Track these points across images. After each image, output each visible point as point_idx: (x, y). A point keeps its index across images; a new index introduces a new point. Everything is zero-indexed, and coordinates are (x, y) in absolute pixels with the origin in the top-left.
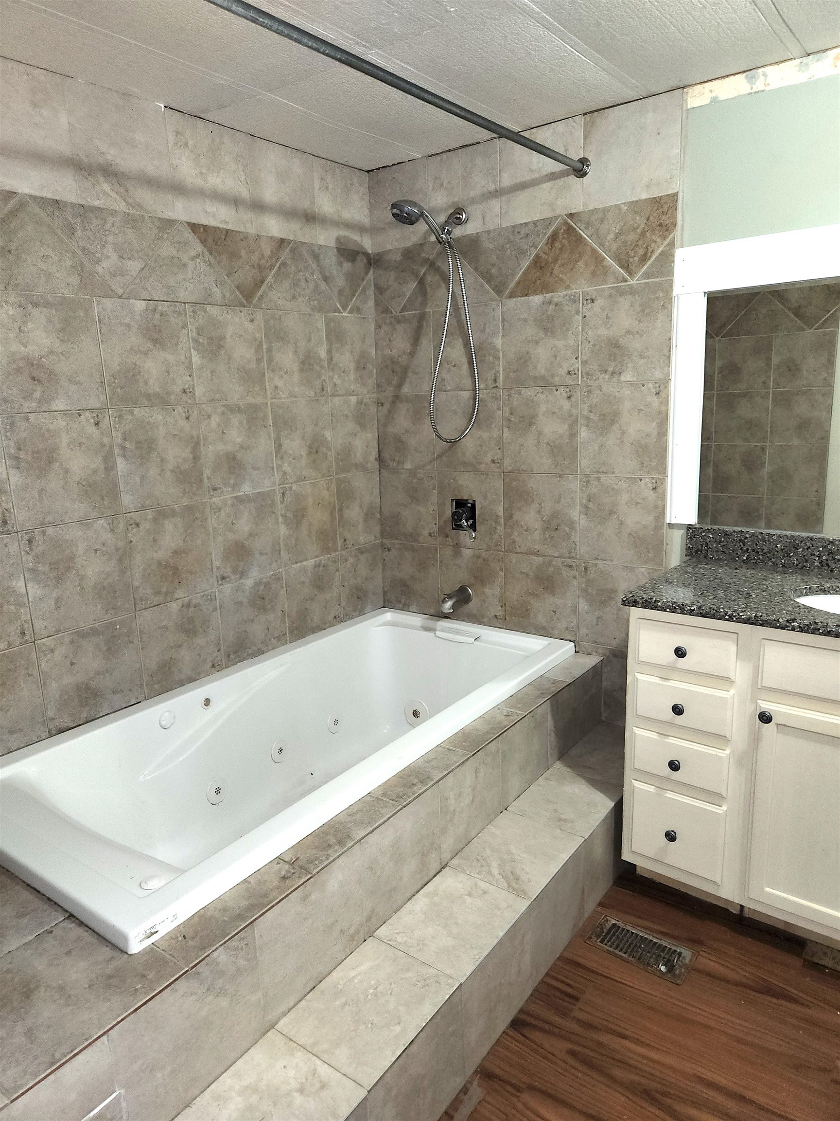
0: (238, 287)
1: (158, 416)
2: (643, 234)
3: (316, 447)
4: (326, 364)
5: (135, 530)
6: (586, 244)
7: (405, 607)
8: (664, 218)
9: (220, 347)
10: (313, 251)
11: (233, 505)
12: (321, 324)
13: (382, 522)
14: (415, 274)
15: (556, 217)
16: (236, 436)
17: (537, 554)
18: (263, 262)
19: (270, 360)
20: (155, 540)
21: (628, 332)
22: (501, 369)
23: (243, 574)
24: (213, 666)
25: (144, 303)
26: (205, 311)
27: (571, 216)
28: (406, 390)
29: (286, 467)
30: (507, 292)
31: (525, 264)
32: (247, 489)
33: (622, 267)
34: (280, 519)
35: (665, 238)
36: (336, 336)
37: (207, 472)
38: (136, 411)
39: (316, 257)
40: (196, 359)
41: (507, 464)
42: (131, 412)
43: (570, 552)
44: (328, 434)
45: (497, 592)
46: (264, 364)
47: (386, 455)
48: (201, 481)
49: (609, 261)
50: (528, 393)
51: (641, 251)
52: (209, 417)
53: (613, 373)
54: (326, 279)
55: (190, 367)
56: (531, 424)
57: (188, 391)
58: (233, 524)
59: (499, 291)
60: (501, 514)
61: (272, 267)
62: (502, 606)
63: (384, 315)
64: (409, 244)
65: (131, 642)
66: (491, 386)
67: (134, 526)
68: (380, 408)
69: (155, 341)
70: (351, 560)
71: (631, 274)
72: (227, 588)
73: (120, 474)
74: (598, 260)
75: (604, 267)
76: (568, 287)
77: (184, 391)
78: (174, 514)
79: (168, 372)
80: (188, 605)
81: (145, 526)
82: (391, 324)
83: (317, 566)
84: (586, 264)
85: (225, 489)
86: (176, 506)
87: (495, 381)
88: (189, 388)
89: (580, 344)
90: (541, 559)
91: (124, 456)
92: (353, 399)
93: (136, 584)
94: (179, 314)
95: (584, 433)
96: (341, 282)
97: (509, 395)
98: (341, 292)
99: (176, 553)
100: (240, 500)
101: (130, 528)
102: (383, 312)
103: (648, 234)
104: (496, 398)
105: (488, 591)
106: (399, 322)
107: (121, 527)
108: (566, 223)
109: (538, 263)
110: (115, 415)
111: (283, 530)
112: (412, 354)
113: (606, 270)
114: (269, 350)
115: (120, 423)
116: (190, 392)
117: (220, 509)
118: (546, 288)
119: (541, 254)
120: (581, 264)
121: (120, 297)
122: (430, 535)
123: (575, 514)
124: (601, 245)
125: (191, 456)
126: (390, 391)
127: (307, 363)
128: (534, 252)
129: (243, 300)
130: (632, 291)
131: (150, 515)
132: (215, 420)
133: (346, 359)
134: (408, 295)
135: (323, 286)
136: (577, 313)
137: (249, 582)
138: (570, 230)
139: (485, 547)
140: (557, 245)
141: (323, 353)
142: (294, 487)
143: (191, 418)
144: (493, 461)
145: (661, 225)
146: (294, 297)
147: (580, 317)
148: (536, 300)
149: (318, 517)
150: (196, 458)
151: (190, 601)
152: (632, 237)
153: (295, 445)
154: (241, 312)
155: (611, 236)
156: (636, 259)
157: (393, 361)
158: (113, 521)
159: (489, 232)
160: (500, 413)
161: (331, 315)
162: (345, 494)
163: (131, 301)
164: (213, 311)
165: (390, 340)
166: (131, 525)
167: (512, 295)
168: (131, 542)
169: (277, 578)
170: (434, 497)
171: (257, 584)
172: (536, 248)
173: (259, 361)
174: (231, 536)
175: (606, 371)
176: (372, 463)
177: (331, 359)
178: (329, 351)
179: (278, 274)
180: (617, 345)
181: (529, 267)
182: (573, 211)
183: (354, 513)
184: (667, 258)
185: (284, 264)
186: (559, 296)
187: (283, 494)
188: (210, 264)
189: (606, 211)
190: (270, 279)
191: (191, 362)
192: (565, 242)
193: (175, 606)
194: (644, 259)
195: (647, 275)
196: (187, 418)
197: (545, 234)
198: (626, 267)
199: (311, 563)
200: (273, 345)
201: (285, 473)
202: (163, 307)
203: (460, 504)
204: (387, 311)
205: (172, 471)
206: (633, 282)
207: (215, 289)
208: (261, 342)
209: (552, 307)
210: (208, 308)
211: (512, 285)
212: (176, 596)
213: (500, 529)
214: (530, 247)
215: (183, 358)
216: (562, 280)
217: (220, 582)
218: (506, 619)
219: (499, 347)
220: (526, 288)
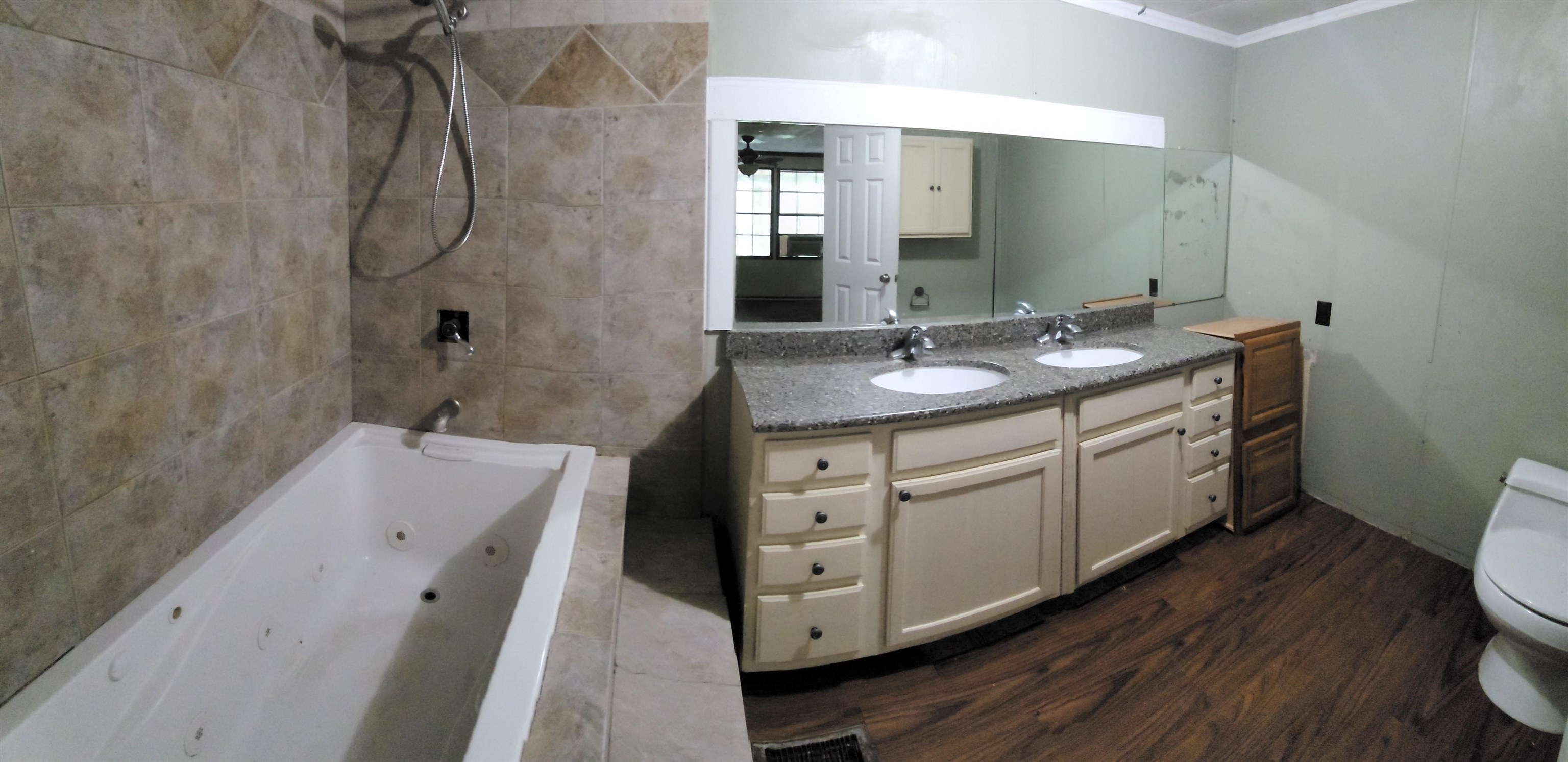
0: (208, 50)
1: (94, 218)
2: (670, 57)
3: (293, 257)
4: (303, 159)
5: (58, 397)
6: (608, 59)
7: (378, 421)
8: (693, 45)
9: (184, 125)
10: (292, 25)
11: (202, 336)
12: (299, 113)
13: (354, 333)
14: (400, 69)
15: (575, 28)
16: (205, 246)
17: (550, 369)
18: (238, 24)
19: (246, 149)
20: (92, 404)
21: (658, 152)
22: (507, 178)
23: (214, 423)
24: (179, 552)
25: (71, 44)
26: (165, 73)
27: (591, 27)
28: (386, 193)
29: (264, 283)
30: (517, 97)
31: (540, 70)
32: (219, 313)
33: (648, 86)
34: (258, 346)
35: (694, 64)
36: (312, 128)
37: (169, 296)
38: (59, 212)
39: (295, 34)
40: (152, 140)
41: (512, 277)
42: (50, 213)
43: (591, 367)
44: (305, 241)
45: (496, 405)
46: (240, 153)
47: (359, 262)
48: (160, 308)
49: (634, 80)
50: (540, 208)
51: (669, 74)
52: (171, 221)
53: (641, 193)
54: (304, 61)
55: (143, 149)
56: (544, 241)
57: (140, 183)
58: (202, 361)
59: (506, 95)
60: (504, 328)
61: (248, 32)
62: (500, 419)
63: (360, 111)
64: (393, 36)
65: (55, 567)
66: (495, 195)
67: (56, 390)
68: (353, 211)
69: (89, 106)
70: (326, 378)
71: (659, 95)
72: (196, 446)
73: (31, 311)
74: (621, 77)
75: (629, 86)
76: (587, 103)
77: (136, 184)
78: (121, 360)
79: (111, 155)
80: (144, 484)
81: (76, 386)
82: (368, 121)
83: (295, 392)
84: (609, 81)
85: (192, 317)
86: (124, 349)
87: (499, 190)
88: (143, 179)
89: (602, 163)
90: (555, 374)
91: (39, 283)
92: (329, 201)
93: (62, 476)
94: (128, 71)
95: (608, 254)
96: (318, 67)
97: (517, 206)
98: (318, 79)
99: (125, 415)
100: (211, 329)
101: (50, 394)
102: (359, 108)
103: (676, 59)
104: (499, 208)
105: (481, 403)
106: (378, 120)
107: (36, 393)
108: (585, 35)
109: (552, 72)
110: (21, 217)
111: (260, 357)
112: (394, 154)
113: (631, 88)
114: (245, 137)
115: (30, 230)
116: (145, 186)
117: (185, 345)
118: (562, 101)
119: (557, 63)
120: (602, 81)
121: (29, 27)
122: (411, 346)
123: (598, 332)
124: (626, 63)
125: (146, 277)
126: (365, 194)
127: (285, 156)
128: (549, 61)
129: (215, 68)
130: (660, 112)
131: (85, 367)
132: (178, 226)
133: (322, 155)
134: (390, 92)
135: (301, 69)
136: (599, 130)
137: (221, 432)
138: (590, 43)
139: (480, 360)
140: (576, 57)
141: (300, 145)
142: (272, 304)
143: (146, 223)
144: (494, 274)
145: (690, 51)
146: (272, 76)
147: (601, 135)
148: (552, 111)
149: (294, 337)
150: (153, 279)
151: (146, 476)
152: (660, 59)
153: (272, 254)
154: (212, 83)
155: (637, 54)
156: (664, 81)
157: (371, 162)
158: (19, 390)
159: (494, 32)
160: (504, 224)
161: (308, 103)
162: (320, 305)
163: (48, 38)
164: (177, 76)
165: (366, 139)
166: (52, 389)
167: (522, 102)
168: (53, 415)
169: (253, 417)
170: (417, 309)
171: (231, 431)
172: (551, 56)
173: (233, 149)
174: (199, 376)
175: (632, 191)
176: (345, 272)
177: (308, 154)
178: (307, 145)
179: (254, 42)
180: (644, 165)
181: (543, 76)
182: (593, 23)
183: (329, 327)
184: (697, 86)
185: (261, 33)
186: (578, 111)
187: (260, 315)
188: (172, 10)
189: (630, 28)
190: (245, 48)
191: (144, 142)
192: (584, 55)
193: (124, 491)
194: (672, 81)
195: (676, 98)
196: (141, 223)
197: (562, 43)
198: (654, 88)
199: (287, 391)
200: (249, 131)
201: (262, 289)
202: (103, 57)
203: (446, 315)
204: (363, 107)
205: (119, 299)
206: (661, 103)
207: (178, 46)
208: (235, 126)
209: (569, 123)
210: (169, 70)
211: (524, 90)
212: (127, 475)
213: (501, 343)
214: (546, 54)
215: (133, 136)
216: (580, 95)
217: (187, 440)
218: (504, 431)
219: (506, 154)
220: (539, 96)
